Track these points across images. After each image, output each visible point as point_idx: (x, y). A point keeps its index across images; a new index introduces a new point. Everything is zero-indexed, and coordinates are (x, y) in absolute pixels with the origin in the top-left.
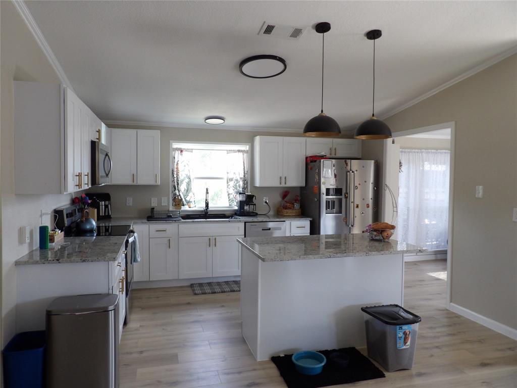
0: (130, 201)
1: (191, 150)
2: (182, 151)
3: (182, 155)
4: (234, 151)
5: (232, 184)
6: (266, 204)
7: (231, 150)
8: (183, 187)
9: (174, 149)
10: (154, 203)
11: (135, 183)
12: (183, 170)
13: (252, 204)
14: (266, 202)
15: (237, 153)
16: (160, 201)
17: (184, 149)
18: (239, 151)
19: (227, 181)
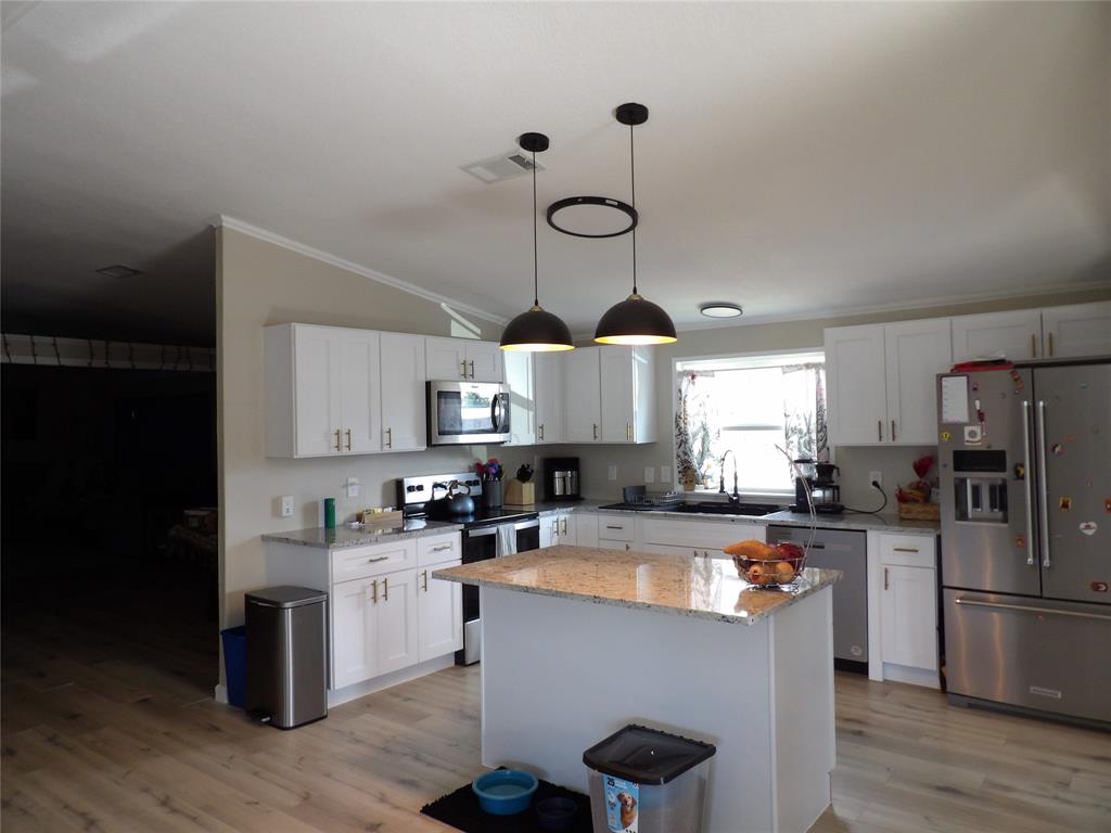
0: (613, 473)
1: (710, 373)
2: (693, 377)
3: (693, 383)
4: (798, 367)
5: (795, 438)
6: (874, 487)
7: (791, 366)
8: (696, 447)
9: (680, 373)
10: (649, 477)
11: (597, 441)
12: (698, 414)
13: (831, 487)
14: (875, 484)
15: (803, 372)
16: (658, 473)
17: (698, 372)
18: (808, 366)
19: (787, 435)
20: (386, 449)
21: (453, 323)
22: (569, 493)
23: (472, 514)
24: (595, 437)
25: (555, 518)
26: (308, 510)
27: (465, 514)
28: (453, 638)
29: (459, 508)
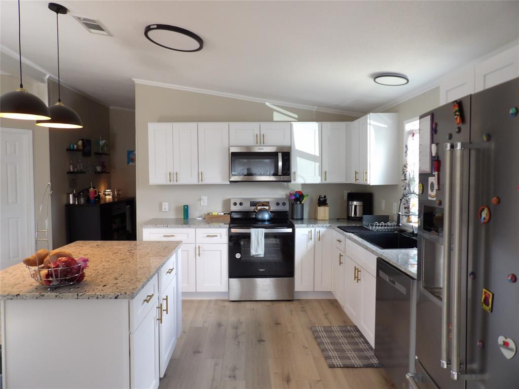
2: (413, 135)
9: (408, 132)
20: (200, 183)
21: (275, 114)
22: (358, 215)
23: (268, 221)
24: (356, 180)
25: (309, 229)
26: (177, 209)
27: (264, 221)
28: (221, 283)
29: (260, 217)
